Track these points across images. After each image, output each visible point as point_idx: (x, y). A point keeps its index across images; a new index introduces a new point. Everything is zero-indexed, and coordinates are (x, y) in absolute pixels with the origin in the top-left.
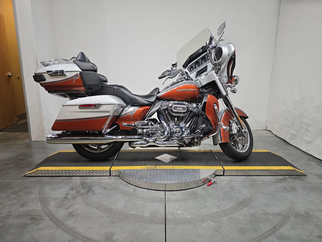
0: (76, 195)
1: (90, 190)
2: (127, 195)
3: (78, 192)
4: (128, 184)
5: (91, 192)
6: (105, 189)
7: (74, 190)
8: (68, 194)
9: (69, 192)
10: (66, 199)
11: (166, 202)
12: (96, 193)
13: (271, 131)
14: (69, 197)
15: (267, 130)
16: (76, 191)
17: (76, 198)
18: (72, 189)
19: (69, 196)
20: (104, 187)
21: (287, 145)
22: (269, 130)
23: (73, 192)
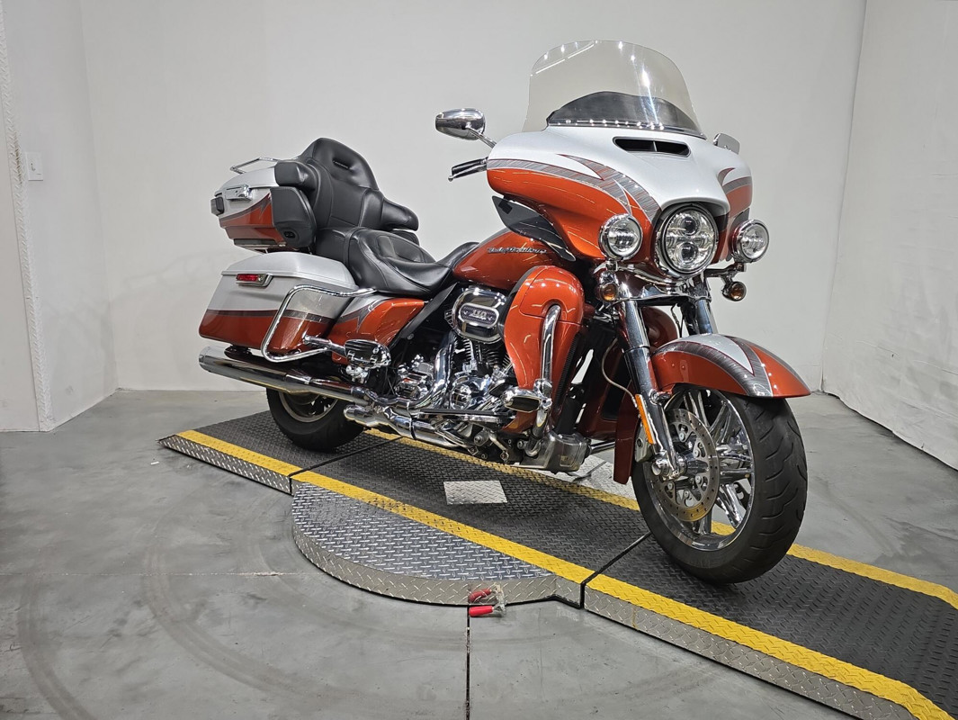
0: (151, 622)
1: (203, 605)
2: (334, 623)
3: (159, 613)
4: (336, 583)
5: (207, 611)
6: (257, 603)
7: (146, 607)
8: (123, 622)
9: (127, 614)
10: (116, 639)
11: (473, 646)
12: (224, 617)
13: (838, 398)
14: (126, 630)
15: (823, 392)
16: (154, 611)
17: (152, 636)
18: (138, 604)
19: (126, 626)
20: (253, 597)
21: (892, 445)
22: (830, 394)
23: (141, 615)
